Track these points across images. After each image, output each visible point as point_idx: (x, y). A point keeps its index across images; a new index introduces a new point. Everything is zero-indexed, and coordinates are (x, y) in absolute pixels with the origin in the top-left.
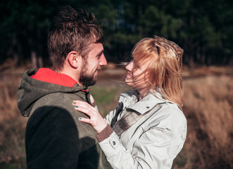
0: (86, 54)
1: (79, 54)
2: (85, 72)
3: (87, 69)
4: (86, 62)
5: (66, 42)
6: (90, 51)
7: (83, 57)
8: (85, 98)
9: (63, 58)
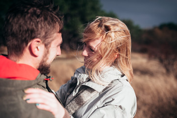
0: (50, 43)
1: (43, 43)
2: (45, 61)
3: (47, 59)
4: (48, 52)
5: (30, 27)
6: (53, 40)
7: (46, 46)
8: (45, 86)
9: (24, 45)
